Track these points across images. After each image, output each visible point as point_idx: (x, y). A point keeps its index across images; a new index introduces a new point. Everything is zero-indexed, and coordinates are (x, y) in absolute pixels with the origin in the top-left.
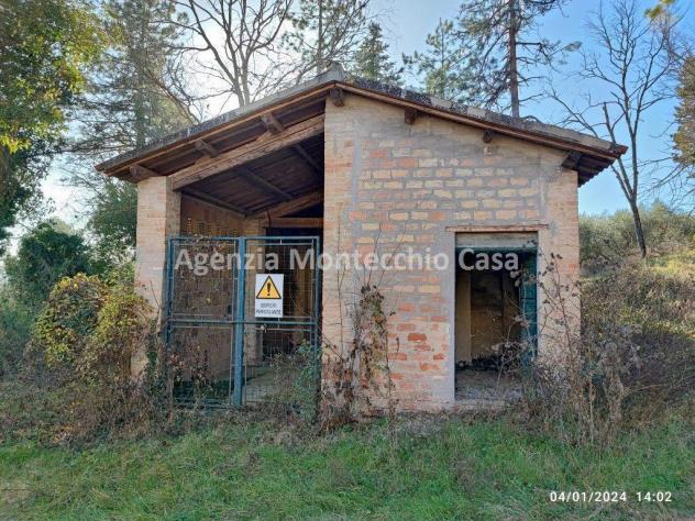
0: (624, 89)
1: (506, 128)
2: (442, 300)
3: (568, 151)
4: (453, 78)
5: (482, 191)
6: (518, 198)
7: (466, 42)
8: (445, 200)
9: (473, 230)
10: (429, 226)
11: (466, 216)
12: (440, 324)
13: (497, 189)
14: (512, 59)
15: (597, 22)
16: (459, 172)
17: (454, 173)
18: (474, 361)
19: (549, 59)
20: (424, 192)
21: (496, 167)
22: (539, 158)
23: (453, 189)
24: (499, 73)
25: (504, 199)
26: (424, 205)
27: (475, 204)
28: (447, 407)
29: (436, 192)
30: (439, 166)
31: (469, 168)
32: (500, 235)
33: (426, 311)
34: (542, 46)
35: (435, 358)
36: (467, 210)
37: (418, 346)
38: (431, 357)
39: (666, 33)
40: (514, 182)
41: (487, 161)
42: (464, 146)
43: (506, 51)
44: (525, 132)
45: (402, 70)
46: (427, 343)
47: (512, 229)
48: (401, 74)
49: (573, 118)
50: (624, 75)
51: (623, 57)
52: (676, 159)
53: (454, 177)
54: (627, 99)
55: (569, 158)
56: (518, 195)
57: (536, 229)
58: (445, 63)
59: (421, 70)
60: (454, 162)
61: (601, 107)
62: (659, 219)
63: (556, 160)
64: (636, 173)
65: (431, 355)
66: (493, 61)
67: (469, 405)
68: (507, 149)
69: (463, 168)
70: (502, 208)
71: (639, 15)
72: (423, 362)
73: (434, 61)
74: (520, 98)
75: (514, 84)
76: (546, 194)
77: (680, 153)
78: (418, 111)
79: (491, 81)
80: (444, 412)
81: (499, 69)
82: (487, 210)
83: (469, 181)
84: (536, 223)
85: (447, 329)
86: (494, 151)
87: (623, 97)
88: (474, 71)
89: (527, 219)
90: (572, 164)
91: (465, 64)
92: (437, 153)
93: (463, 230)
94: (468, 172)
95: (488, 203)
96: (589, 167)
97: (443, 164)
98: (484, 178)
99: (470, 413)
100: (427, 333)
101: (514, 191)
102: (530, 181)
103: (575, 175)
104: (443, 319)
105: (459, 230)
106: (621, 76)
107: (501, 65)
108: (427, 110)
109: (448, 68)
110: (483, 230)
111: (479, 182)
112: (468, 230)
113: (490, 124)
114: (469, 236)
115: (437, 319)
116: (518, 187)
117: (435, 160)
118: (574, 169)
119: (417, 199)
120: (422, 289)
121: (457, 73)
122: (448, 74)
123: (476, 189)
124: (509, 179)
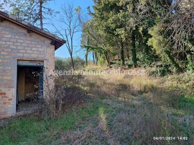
0: (70, 27)
1: (35, 30)
2: (12, 81)
3: (52, 40)
4: (22, 11)
5: (27, 47)
6: (38, 51)
7: (27, 2)
8: (13, 49)
9: (23, 59)
10: (8, 57)
11: (21, 55)
12: (11, 89)
13: (31, 48)
14: (41, 11)
15: (64, 8)
16: (19, 41)
17: (17, 41)
18: (25, 99)
19: (51, 14)
20: (6, 46)
21: (31, 41)
22: (44, 40)
23: (17, 46)
24: (37, 14)
25: (34, 51)
26: (6, 50)
27: (24, 51)
28: (13, 115)
29: (10, 46)
30: (12, 38)
31: (22, 40)
32: (32, 61)
33: (6, 85)
34: (49, 10)
35: (9, 100)
36: (21, 53)
37: (3, 97)
38: (7, 100)
39: (79, 15)
40: (37, 46)
41: (29, 39)
42: (21, 33)
43: (39, 8)
44: (40, 32)
45: (3, 4)
46: (6, 95)
47: (36, 60)
48: (2, 5)
49: (58, 32)
50: (70, 24)
51: (70, 19)
52: (81, 46)
53: (17, 42)
54: (70, 30)
55: (52, 42)
56: (38, 50)
57: (43, 60)
58: (20, 6)
59: (11, 6)
60: (17, 37)
61: (64, 30)
62: (77, 60)
63: (49, 42)
64: (72, 48)
65: (8, 99)
66: (35, 10)
67: (21, 113)
68: (35, 36)
69: (20, 39)
70: (33, 53)
71: (73, 9)
72: (4, 102)
73: (16, 4)
74: (43, 23)
75: (41, 18)
76: (46, 51)
77: (82, 45)
78: (4, 18)
79: (34, 16)
80: (12, 117)
81: (37, 13)
82: (28, 53)
83: (22, 44)
84: (43, 58)
85: (14, 90)
86: (31, 36)
87: (70, 29)
88: (29, 11)
89: (41, 57)
90: (53, 43)
91: (26, 8)
92: (11, 33)
93: (20, 59)
94: (22, 41)
95: (29, 51)
96: (58, 45)
97: (13, 37)
98: (27, 44)
99: (21, 116)
100: (6, 92)
101: (37, 49)
102: (42, 46)
103: (54, 46)
104: (12, 87)
105: (19, 59)
106: (69, 24)
107: (37, 12)
108: (7, 18)
109: (20, 8)
110: (27, 59)
111: (26, 45)
112: (22, 59)
113: (29, 27)
114: (22, 61)
115: (10, 87)
116: (38, 48)
117: (11, 36)
118: (54, 45)
119: (3, 48)
120: (5, 78)
121: (24, 10)
122: (20, 10)
123: (25, 47)
124: (35, 45)
